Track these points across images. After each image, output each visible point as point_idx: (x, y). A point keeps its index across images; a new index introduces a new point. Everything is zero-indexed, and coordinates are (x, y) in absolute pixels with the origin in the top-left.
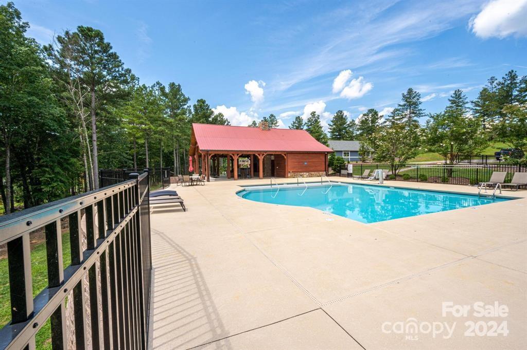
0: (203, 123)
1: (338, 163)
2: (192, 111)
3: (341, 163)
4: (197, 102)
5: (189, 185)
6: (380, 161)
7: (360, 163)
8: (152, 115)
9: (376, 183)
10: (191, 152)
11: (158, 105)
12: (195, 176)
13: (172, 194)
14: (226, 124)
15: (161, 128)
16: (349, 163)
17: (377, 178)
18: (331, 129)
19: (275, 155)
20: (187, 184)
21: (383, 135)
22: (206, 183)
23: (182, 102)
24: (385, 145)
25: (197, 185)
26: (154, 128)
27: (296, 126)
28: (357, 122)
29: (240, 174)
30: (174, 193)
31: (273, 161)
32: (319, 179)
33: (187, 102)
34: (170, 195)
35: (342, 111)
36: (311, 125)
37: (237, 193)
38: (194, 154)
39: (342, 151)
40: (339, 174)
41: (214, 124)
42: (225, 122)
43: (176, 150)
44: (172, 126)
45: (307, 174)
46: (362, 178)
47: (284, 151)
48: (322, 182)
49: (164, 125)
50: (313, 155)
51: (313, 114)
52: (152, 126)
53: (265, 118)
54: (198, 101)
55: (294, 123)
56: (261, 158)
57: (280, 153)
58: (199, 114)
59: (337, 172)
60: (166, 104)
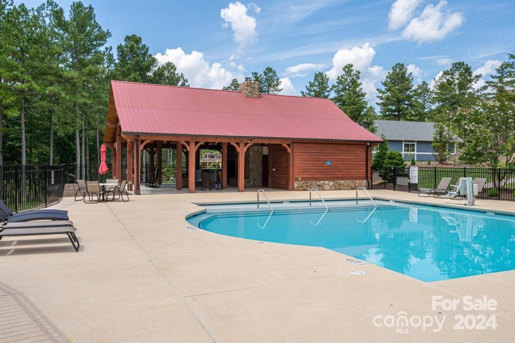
0: (135, 80)
1: (390, 164)
2: (115, 57)
3: (396, 164)
4: (126, 40)
5: (99, 201)
6: (470, 161)
7: (434, 164)
8: (36, 63)
9: (461, 203)
10: (108, 136)
11: (48, 44)
12: (111, 184)
13: (56, 216)
14: (180, 83)
15: (52, 88)
16: (413, 164)
17: (462, 194)
18: (381, 98)
19: (268, 145)
20: (95, 198)
21: (476, 112)
22: (133, 197)
23: (96, 40)
24: (480, 131)
25: (113, 200)
26: (38, 88)
27: (314, 91)
28: (432, 86)
29: (200, 180)
30: (62, 216)
31: (265, 158)
32: (351, 194)
33: (105, 40)
34: (54, 219)
35: (403, 65)
36: (344, 89)
37: (188, 218)
38: (114, 141)
39: (401, 141)
40: (391, 184)
41: (157, 82)
42: (178, 80)
43: (80, 132)
44: (74, 85)
45: (331, 183)
46: (436, 193)
47: (287, 139)
48: (357, 200)
49: (59, 82)
50: (344, 148)
51: (348, 68)
52: (35, 85)
53: (256, 74)
54: (127, 38)
55: (312, 85)
56: (242, 151)
57: (278, 142)
58: (127, 64)
59: (390, 181)
60: (63, 44)
